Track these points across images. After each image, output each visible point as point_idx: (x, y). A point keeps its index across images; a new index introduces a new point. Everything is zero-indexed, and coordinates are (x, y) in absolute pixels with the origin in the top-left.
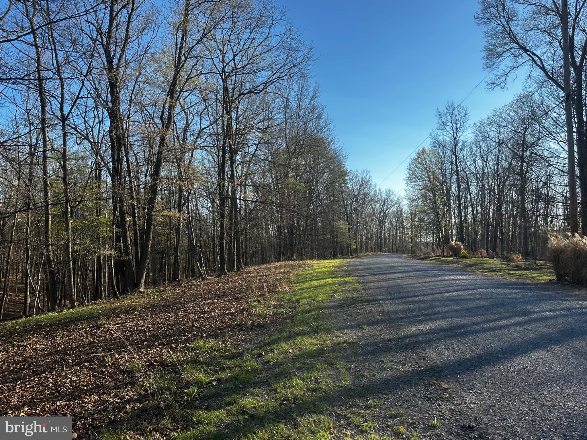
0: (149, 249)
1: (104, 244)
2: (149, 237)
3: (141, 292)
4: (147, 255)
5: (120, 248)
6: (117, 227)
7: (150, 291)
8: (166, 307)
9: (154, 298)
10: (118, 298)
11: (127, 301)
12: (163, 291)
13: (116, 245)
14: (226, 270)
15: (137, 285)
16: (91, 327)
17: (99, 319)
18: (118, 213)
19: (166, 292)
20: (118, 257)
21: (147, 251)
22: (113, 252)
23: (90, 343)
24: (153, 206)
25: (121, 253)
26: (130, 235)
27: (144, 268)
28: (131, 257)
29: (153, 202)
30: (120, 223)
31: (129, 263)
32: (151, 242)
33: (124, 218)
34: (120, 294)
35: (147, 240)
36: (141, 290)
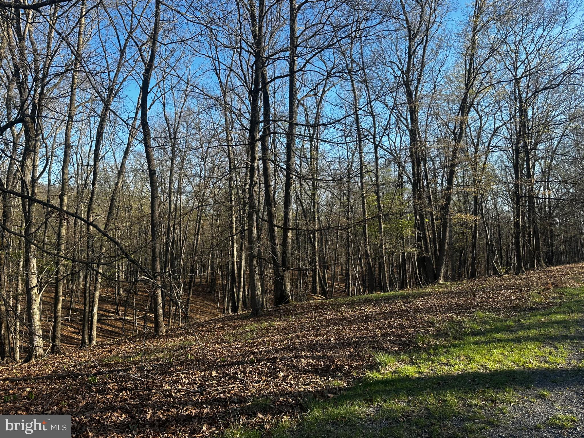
0: (446, 247)
1: (407, 242)
2: (446, 236)
3: (440, 284)
4: (444, 252)
5: (421, 247)
6: (418, 229)
7: (448, 283)
8: (459, 294)
9: (451, 289)
10: (421, 287)
11: (429, 289)
12: (459, 284)
13: (418, 244)
14: (523, 269)
15: (436, 278)
16: (404, 302)
17: (409, 297)
18: (418, 218)
19: (462, 284)
20: (419, 253)
21: (444, 249)
22: (415, 250)
23: (405, 310)
24: (448, 210)
25: (422, 251)
26: (429, 235)
27: (442, 264)
28: (430, 254)
29: (448, 207)
30: (420, 226)
31: (429, 258)
32: (447, 241)
33: (424, 221)
34: (424, 284)
35: (444, 240)
36: (440, 282)
